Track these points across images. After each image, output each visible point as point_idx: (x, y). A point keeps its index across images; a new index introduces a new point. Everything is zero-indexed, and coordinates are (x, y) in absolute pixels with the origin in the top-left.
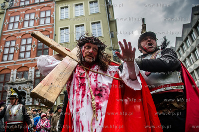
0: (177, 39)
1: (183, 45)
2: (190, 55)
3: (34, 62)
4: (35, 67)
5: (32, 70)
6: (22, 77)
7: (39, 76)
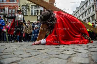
0: (77, 8)
1: (79, 11)
2: (83, 13)
3: (8, 4)
4: (9, 7)
5: (7, 8)
6: (1, 12)
7: (11, 12)
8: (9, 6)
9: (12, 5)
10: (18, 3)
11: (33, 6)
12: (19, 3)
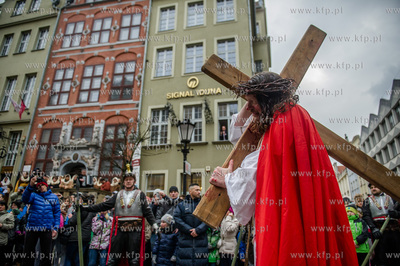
3: (104, 111)
4: (106, 120)
5: (100, 125)
6: (82, 137)
7: (112, 137)
8: (108, 115)
9: (118, 111)
10: (136, 102)
11: (190, 107)
12: (140, 102)
